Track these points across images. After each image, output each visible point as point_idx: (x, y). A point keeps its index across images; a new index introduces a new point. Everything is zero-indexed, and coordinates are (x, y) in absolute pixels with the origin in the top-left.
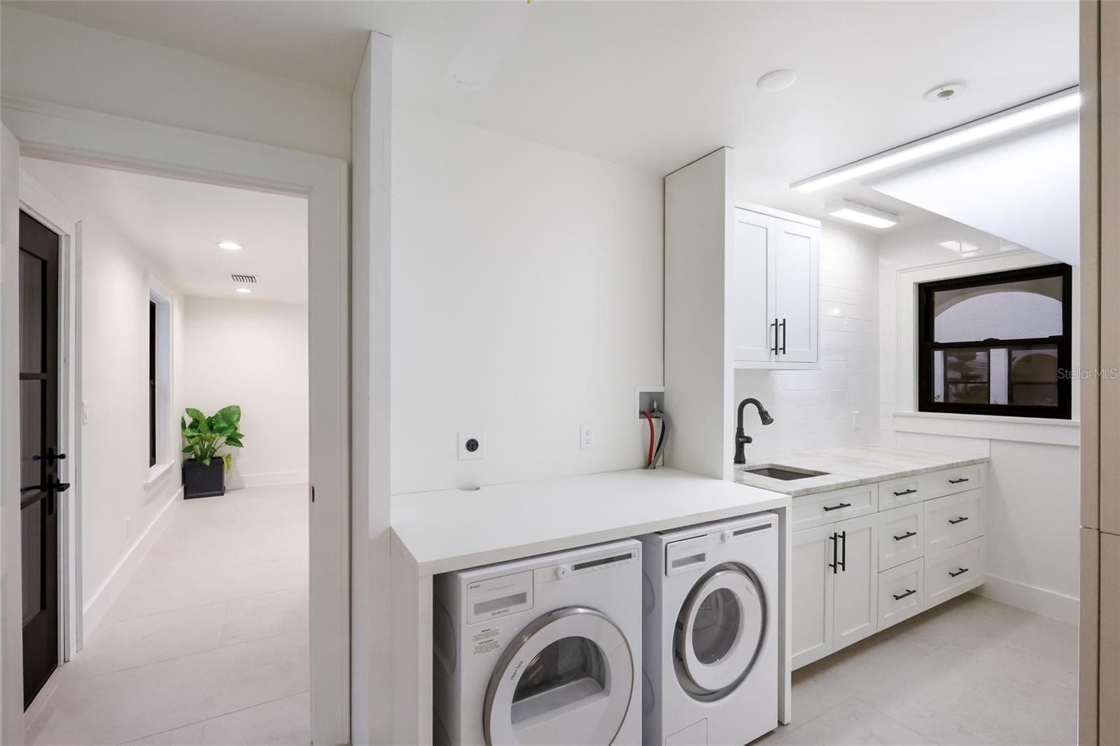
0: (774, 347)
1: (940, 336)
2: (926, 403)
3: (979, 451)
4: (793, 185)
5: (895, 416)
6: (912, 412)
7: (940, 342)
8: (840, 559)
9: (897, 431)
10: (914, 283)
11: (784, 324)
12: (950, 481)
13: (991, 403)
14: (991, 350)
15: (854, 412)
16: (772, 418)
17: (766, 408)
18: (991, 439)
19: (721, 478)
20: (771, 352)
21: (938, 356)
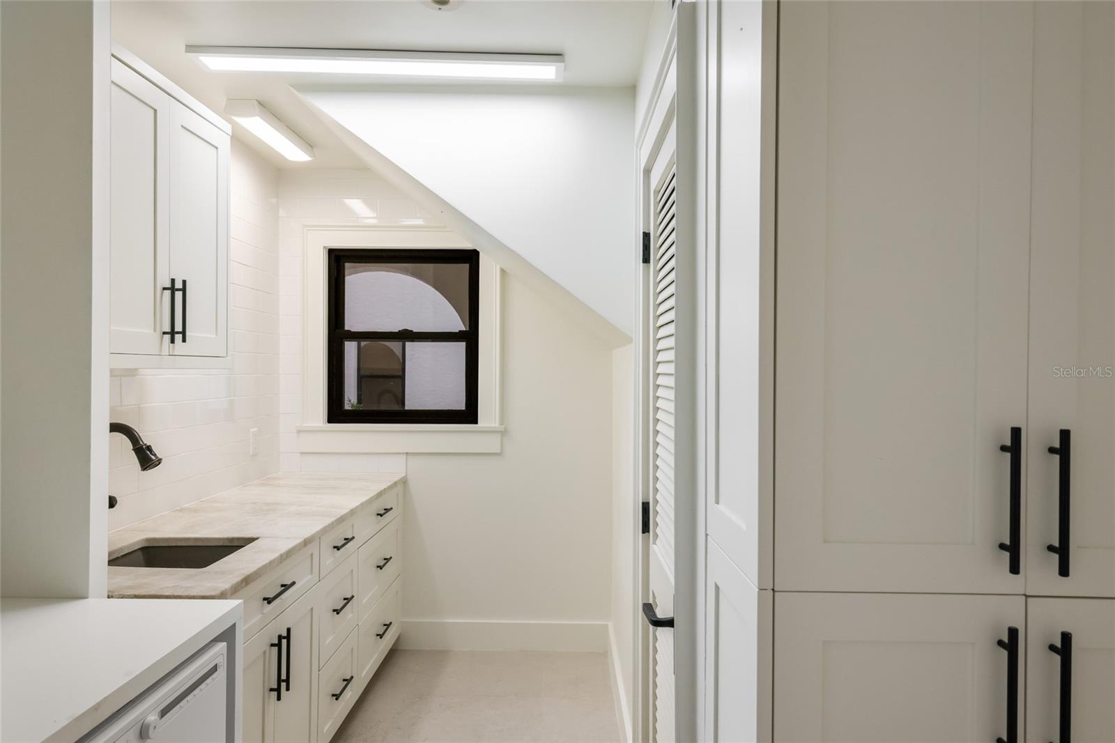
0: (168, 329)
1: (353, 323)
2: (337, 413)
3: (393, 470)
4: (191, 48)
5: (299, 432)
6: (321, 425)
7: (352, 330)
8: (284, 677)
9: (301, 453)
10: (324, 247)
11: (184, 290)
12: (378, 515)
13: (406, 408)
14: (407, 343)
15: (251, 430)
16: (160, 457)
17: (146, 439)
18: (407, 453)
19: (85, 597)
20: (162, 337)
21: (351, 348)
